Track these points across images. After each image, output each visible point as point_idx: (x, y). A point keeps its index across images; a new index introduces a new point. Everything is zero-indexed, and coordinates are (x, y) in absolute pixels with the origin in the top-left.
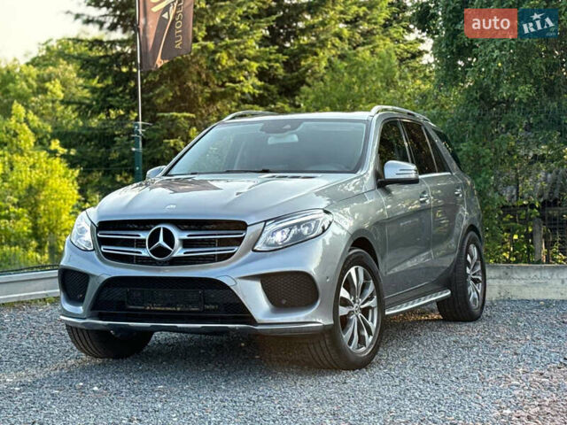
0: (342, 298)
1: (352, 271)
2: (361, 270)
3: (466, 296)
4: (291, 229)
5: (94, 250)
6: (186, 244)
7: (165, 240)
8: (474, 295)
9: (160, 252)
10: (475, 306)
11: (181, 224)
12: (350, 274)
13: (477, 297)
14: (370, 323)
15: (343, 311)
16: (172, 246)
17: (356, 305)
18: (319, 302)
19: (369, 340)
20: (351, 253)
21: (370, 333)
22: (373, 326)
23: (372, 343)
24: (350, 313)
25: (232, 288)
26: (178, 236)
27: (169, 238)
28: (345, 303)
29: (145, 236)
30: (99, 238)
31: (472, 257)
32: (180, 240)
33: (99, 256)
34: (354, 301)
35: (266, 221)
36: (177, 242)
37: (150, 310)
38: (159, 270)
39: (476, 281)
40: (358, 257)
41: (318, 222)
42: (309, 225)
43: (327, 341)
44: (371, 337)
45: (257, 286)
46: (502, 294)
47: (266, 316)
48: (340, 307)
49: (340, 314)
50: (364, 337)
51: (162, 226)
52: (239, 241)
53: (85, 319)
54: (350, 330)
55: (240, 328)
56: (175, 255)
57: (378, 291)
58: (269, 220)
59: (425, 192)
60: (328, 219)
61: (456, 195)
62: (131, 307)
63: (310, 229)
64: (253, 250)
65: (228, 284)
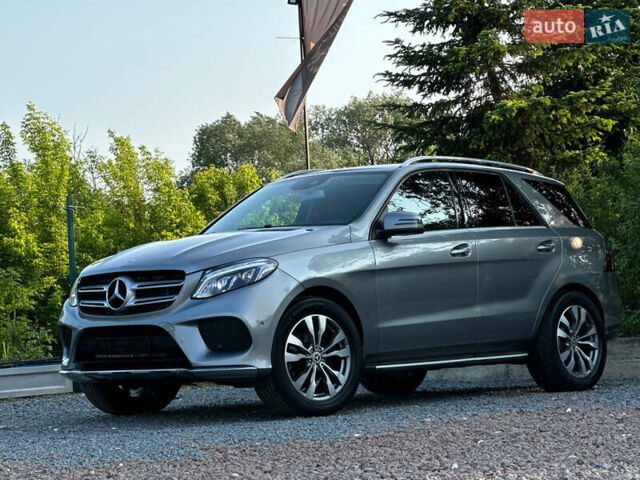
0: (291, 346)
1: (309, 320)
2: (323, 319)
4: (231, 277)
5: (77, 305)
7: (120, 292)
9: (116, 302)
10: (578, 374)
12: (303, 323)
13: (584, 364)
14: (338, 375)
16: (124, 295)
18: (252, 348)
19: (335, 389)
21: (337, 384)
25: (171, 333)
27: (123, 290)
29: (106, 289)
30: (78, 293)
31: (572, 320)
32: (132, 290)
33: (79, 310)
34: (313, 350)
35: (205, 270)
36: (129, 292)
40: (314, 306)
41: (258, 269)
44: (340, 388)
45: (195, 331)
47: (202, 359)
49: (286, 361)
50: (327, 387)
51: (118, 279)
54: (304, 376)
56: (127, 305)
57: (351, 339)
58: (208, 269)
59: (465, 245)
60: (271, 267)
61: (540, 250)
62: (99, 356)
63: (250, 277)
64: (192, 298)
65: (167, 330)
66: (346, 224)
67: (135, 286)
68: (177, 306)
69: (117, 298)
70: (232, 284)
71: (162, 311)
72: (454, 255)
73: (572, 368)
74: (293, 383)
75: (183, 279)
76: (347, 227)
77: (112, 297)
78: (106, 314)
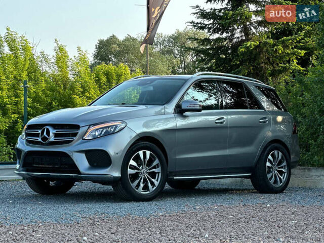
0: (131, 166)
1: (141, 153)
2: (148, 153)
4: (103, 130)
5: (25, 139)
7: (46, 134)
12: (138, 154)
14: (154, 181)
16: (49, 136)
18: (111, 166)
21: (153, 186)
22: (156, 183)
23: (154, 191)
26: (52, 132)
27: (48, 133)
30: (26, 133)
31: (274, 158)
33: (26, 142)
35: (90, 125)
36: (51, 134)
37: (41, 167)
38: (44, 147)
40: (144, 146)
41: (117, 126)
42: (113, 128)
44: (155, 188)
45: (83, 156)
47: (86, 170)
49: (128, 173)
50: (148, 187)
54: (137, 182)
56: (50, 141)
57: (162, 164)
58: (92, 125)
59: (223, 118)
60: (123, 126)
61: (260, 122)
63: (112, 130)
64: (83, 139)
65: (70, 155)
66: (163, 105)
67: (55, 131)
68: (75, 142)
69: (45, 137)
70: (103, 133)
71: (67, 145)
72: (216, 123)
73: (273, 182)
74: (131, 184)
75: (79, 129)
76: (163, 107)
77: (43, 136)
78: (39, 144)
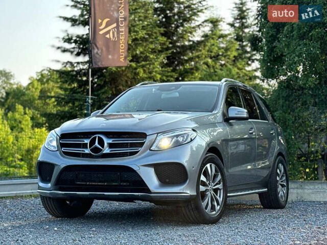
0: (202, 181)
1: (208, 166)
2: (213, 166)
3: (277, 193)
4: (172, 139)
5: (58, 150)
6: (111, 145)
7: (99, 143)
8: (281, 193)
9: (96, 150)
10: (282, 200)
11: (108, 134)
12: (207, 167)
13: (283, 195)
14: (218, 198)
15: (202, 188)
16: (103, 147)
17: (210, 186)
18: (188, 181)
19: (218, 208)
20: (207, 155)
21: (218, 204)
22: (220, 200)
23: (219, 210)
24: (207, 190)
25: (137, 171)
26: (107, 141)
27: (101, 142)
28: (204, 184)
29: (87, 141)
30: (60, 143)
31: (280, 171)
32: (108, 143)
33: (60, 153)
34: (209, 184)
35: (158, 133)
36: (106, 144)
37: (89, 185)
38: (95, 161)
39: (283, 186)
40: (211, 158)
41: (188, 135)
42: (183, 137)
43: (193, 205)
44: (219, 206)
45: (152, 170)
46: (299, 198)
47: (157, 188)
48: (200, 186)
49: (201, 190)
50: (215, 206)
51: (97, 135)
52: (142, 144)
53: (51, 190)
54: (207, 200)
55: (141, 195)
56: (104, 152)
57: (223, 179)
58: (160, 133)
60: (194, 134)
61: (271, 134)
62: (78, 183)
63: (184, 139)
64: (150, 150)
65: (135, 169)
67: (110, 141)
69: (96, 148)
70: (173, 143)
72: (250, 134)
74: (202, 203)
75: (146, 138)
77: (93, 147)
